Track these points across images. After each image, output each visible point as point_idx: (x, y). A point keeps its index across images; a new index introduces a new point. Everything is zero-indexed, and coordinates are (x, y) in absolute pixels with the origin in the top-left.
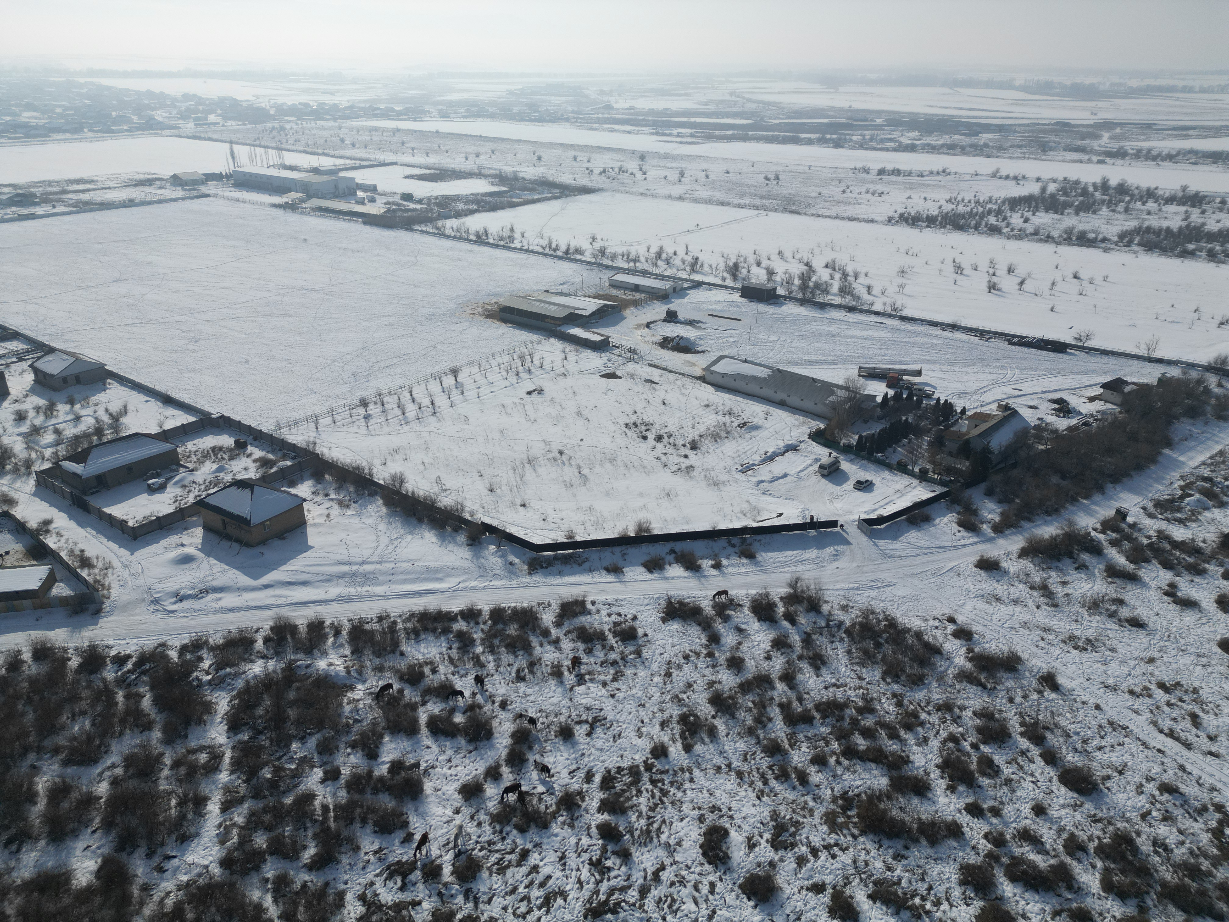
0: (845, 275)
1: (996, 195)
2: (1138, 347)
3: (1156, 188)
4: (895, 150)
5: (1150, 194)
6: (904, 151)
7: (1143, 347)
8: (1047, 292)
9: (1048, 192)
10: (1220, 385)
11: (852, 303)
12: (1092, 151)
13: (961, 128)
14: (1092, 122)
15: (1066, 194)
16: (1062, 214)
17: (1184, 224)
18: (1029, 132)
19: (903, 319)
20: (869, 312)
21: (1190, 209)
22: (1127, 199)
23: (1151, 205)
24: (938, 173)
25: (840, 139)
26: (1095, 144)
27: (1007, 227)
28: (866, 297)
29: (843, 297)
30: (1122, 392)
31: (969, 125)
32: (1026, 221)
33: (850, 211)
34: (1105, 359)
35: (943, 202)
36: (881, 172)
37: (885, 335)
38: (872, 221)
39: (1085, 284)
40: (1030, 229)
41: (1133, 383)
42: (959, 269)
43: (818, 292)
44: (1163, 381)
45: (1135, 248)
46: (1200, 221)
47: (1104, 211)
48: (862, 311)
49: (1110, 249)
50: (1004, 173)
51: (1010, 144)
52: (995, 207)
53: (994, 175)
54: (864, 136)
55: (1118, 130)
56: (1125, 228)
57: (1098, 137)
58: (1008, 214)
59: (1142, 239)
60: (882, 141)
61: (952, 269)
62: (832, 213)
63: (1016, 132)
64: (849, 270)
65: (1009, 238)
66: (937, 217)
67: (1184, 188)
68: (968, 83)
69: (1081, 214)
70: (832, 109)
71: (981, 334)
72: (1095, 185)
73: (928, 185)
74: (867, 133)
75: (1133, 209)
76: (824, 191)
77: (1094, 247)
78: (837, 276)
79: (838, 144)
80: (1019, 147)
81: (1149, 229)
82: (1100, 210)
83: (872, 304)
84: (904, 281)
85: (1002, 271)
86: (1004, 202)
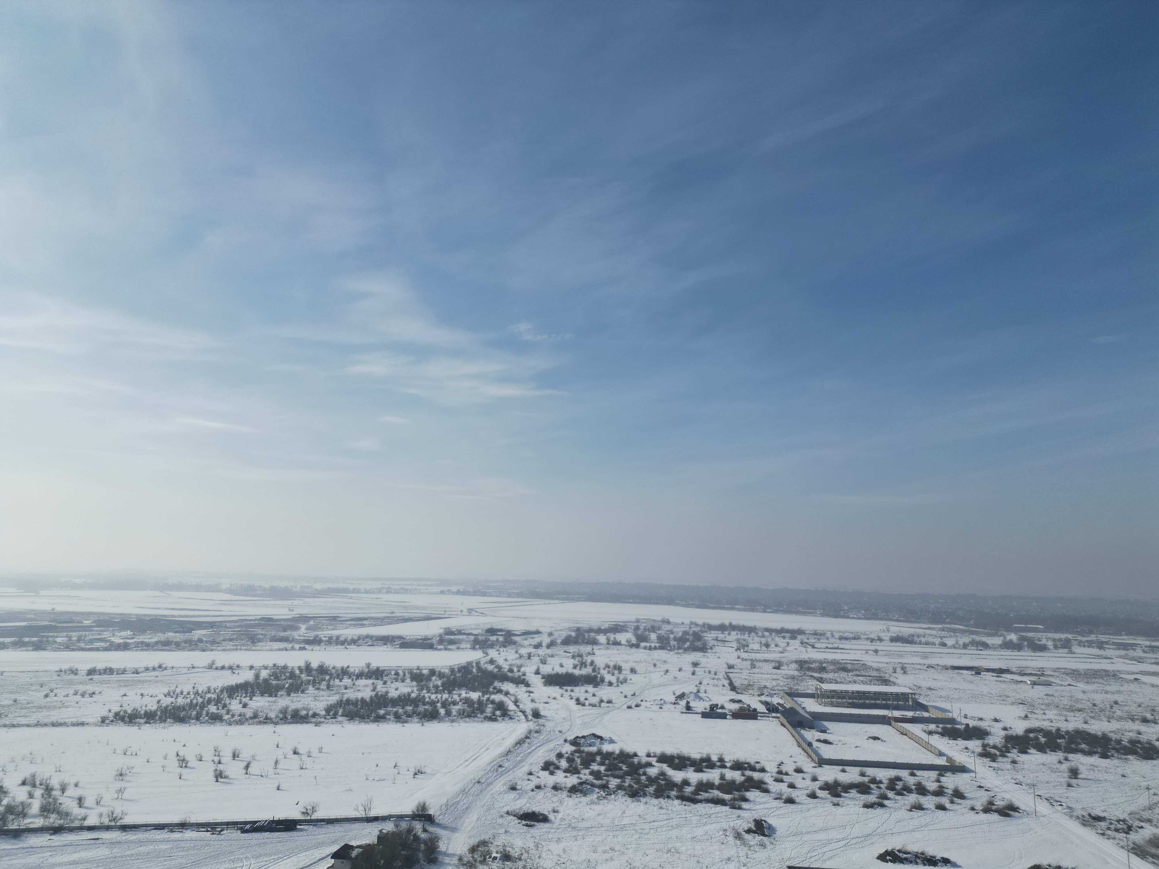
0: (48, 790)
1: (214, 685)
2: (357, 809)
3: (348, 667)
4: (106, 649)
5: (344, 672)
6: (116, 650)
7: (361, 808)
8: (272, 771)
9: (261, 678)
10: (425, 830)
11: (59, 822)
12: (293, 641)
13: (174, 626)
14: (290, 617)
15: (277, 678)
16: (276, 696)
17: (374, 693)
18: (238, 627)
19: (125, 828)
20: (81, 828)
21: (375, 681)
22: (327, 678)
23: (347, 681)
24: (154, 669)
25: (41, 642)
26: (295, 634)
27: (228, 713)
28: (77, 811)
29: (46, 817)
30: (350, 858)
31: (182, 624)
32: (245, 706)
33: (56, 716)
34: (331, 828)
35: (161, 697)
36: (91, 672)
37: (103, 852)
38: (82, 724)
39: (304, 757)
40: (249, 713)
41: (358, 847)
42: (183, 762)
43: (11, 817)
44: (382, 838)
45: (340, 719)
46: (384, 690)
47: (311, 689)
48: (71, 830)
49: (320, 722)
50: (219, 664)
51: (222, 638)
52: (213, 696)
53: (210, 667)
54: (70, 638)
55: (312, 622)
56: (329, 703)
57: (297, 629)
58: (228, 702)
59: (344, 710)
60: (91, 641)
61: (176, 764)
62: (32, 720)
63: (226, 627)
64: (55, 783)
65: (230, 725)
66: (155, 712)
67: (368, 665)
68: (179, 587)
69: (292, 694)
70: (31, 612)
71: (212, 827)
72: (299, 668)
73: (145, 681)
74: (73, 634)
75: (333, 686)
76: (21, 698)
77: (307, 723)
78: (38, 793)
79: (38, 647)
80: (231, 640)
81: (348, 700)
82: (307, 689)
83: (84, 819)
84: (123, 784)
85: (227, 757)
86: (222, 691)
